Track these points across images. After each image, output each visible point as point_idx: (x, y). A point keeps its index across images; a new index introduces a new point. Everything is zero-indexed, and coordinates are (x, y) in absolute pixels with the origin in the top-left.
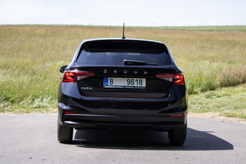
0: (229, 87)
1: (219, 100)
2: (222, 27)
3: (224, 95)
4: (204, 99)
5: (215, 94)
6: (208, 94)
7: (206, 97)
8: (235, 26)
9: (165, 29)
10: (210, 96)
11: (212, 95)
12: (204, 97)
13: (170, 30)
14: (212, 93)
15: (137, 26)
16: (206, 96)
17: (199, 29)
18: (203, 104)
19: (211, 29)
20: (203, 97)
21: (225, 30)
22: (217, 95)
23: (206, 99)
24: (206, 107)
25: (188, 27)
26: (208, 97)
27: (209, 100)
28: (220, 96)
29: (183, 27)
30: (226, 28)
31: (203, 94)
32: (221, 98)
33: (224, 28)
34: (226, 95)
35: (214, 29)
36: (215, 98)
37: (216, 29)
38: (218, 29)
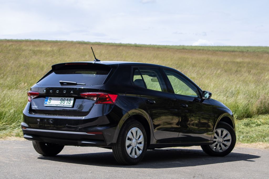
0: (266, 115)
1: (260, 129)
2: (244, 47)
3: (263, 124)
4: (243, 127)
5: (254, 122)
6: (247, 122)
7: (245, 125)
8: (259, 48)
9: (182, 48)
10: (249, 124)
11: (251, 123)
12: (243, 125)
13: (187, 49)
14: (251, 121)
15: (150, 45)
16: (245, 123)
17: (220, 49)
18: (244, 133)
19: (232, 49)
20: (241, 126)
21: (248, 51)
22: (257, 123)
23: (245, 127)
24: (248, 137)
25: (207, 47)
26: (248, 125)
27: (248, 129)
28: (260, 125)
29: (201, 47)
30: (249, 49)
31: (241, 122)
32: (261, 126)
33: (247, 49)
34: (266, 124)
35: (236, 49)
36: (255, 126)
37: (238, 50)
38: (241, 50)
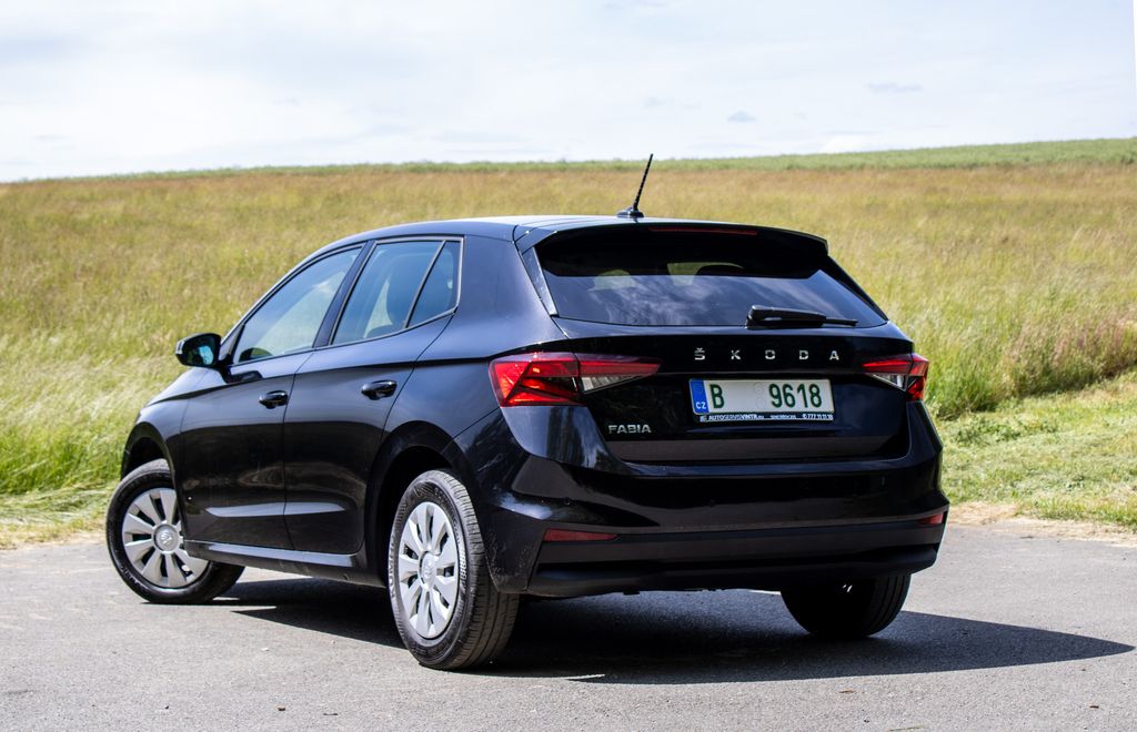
0: (1050, 396)
1: (1014, 448)
2: (1017, 148)
3: (1030, 430)
4: (953, 447)
5: (995, 425)
6: (967, 428)
7: (962, 440)
10: (976, 435)
11: (983, 430)
12: (951, 441)
14: (983, 421)
16: (960, 433)
17: (924, 161)
19: (970, 158)
20: (947, 442)
22: (1004, 431)
23: (960, 447)
24: (960, 482)
26: (970, 438)
27: (971, 452)
28: (1018, 435)
30: (1032, 154)
32: (1019, 440)
33: (1024, 154)
34: (1042, 429)
35: (983, 158)
36: (998, 441)
37: (992, 160)
38: (1000, 160)
